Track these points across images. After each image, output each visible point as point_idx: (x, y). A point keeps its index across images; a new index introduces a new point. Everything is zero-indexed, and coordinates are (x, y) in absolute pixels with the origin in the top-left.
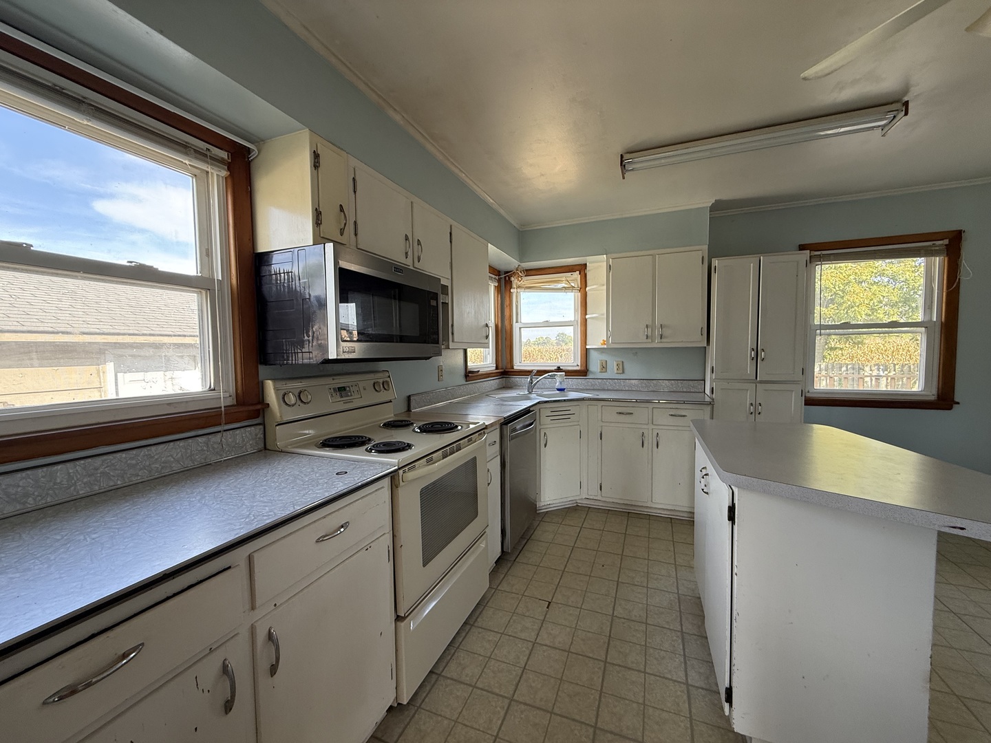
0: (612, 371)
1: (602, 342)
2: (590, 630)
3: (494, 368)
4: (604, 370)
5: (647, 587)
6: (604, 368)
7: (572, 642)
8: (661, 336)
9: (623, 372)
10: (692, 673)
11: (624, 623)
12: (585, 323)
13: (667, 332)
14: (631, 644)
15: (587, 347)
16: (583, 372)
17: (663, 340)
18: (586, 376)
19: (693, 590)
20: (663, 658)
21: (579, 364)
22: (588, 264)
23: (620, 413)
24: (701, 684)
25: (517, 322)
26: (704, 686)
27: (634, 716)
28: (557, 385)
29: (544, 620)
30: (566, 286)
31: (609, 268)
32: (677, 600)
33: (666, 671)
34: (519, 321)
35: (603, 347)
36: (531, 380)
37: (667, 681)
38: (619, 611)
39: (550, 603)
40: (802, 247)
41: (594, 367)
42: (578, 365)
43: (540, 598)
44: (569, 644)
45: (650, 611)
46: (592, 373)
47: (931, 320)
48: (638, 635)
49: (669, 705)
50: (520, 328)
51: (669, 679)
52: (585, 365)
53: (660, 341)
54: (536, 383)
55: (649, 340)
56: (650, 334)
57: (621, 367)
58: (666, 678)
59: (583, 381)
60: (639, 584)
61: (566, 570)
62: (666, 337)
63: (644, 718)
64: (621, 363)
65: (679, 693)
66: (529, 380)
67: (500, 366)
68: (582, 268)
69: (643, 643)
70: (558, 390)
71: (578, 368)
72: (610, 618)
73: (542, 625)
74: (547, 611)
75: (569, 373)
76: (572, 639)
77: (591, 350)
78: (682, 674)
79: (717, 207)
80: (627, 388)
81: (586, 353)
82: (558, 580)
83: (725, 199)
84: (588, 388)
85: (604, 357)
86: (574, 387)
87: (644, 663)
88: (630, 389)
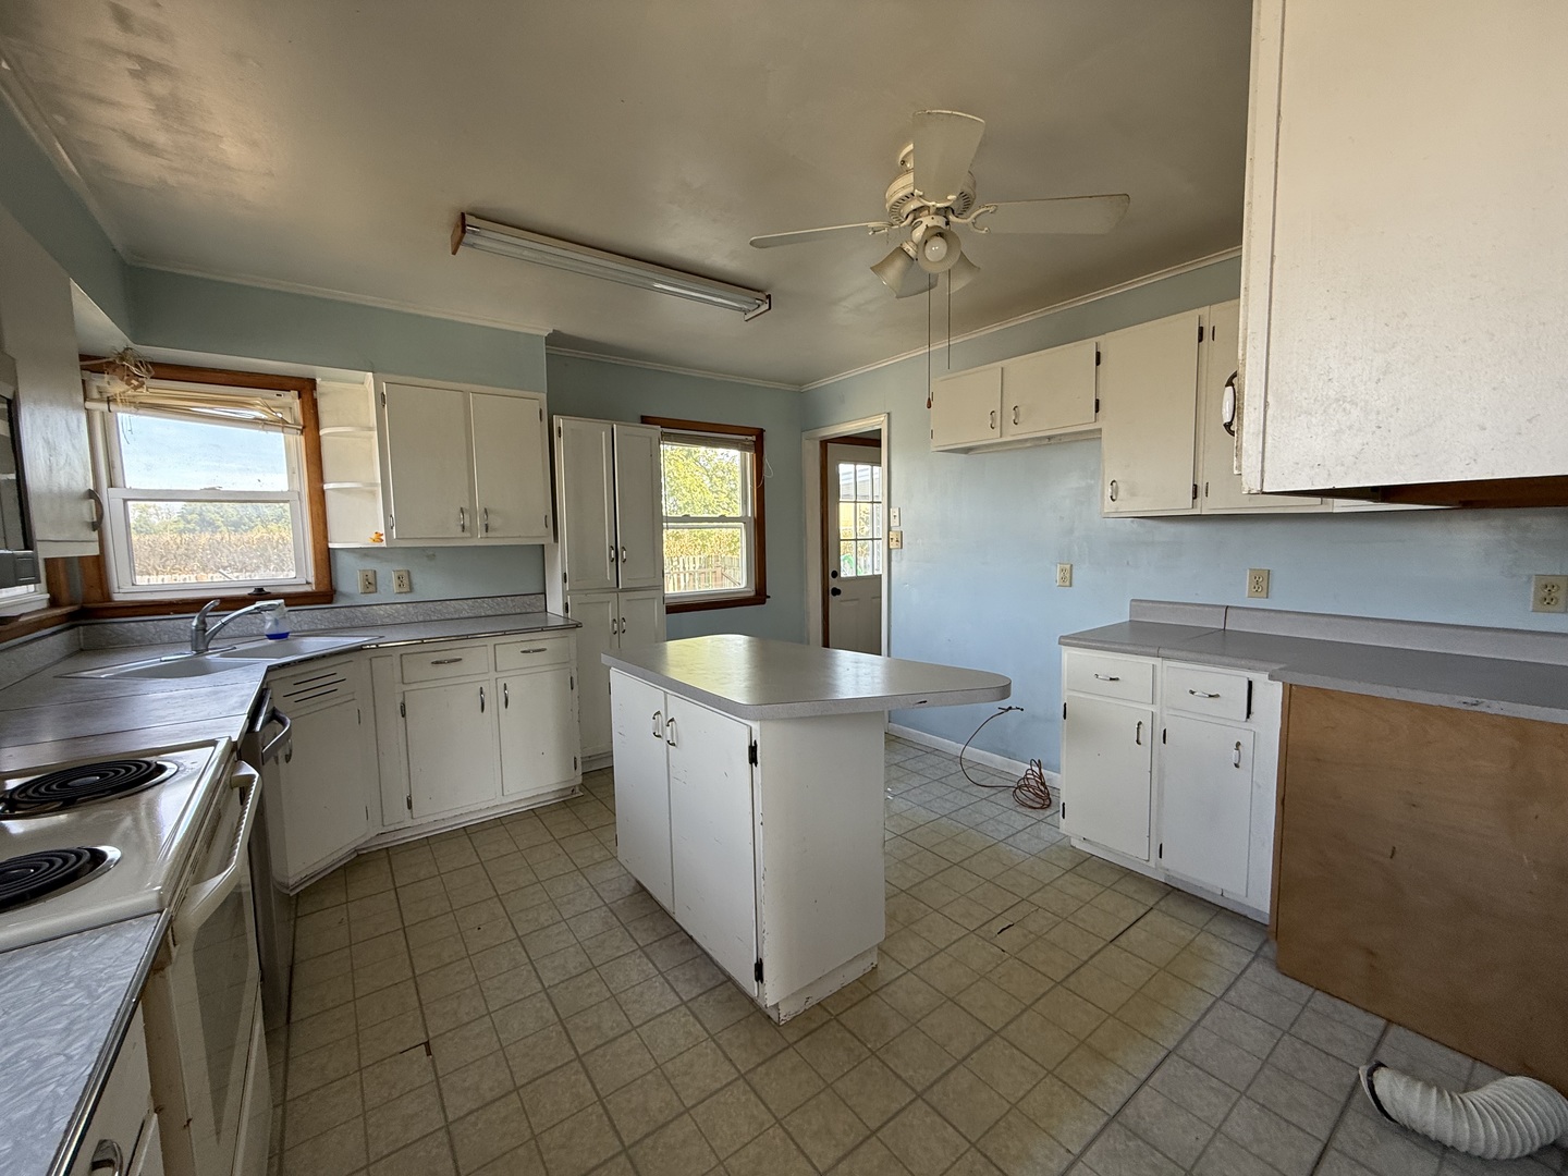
0: (389, 588)
1: (374, 536)
2: (527, 1034)
3: (44, 605)
4: (371, 588)
5: (564, 920)
6: (371, 584)
7: (511, 1072)
8: (487, 526)
9: (411, 590)
10: (680, 987)
11: (567, 988)
12: (319, 499)
13: (494, 521)
14: (594, 1008)
15: (331, 546)
16: (324, 595)
17: (490, 534)
18: (330, 602)
19: (620, 890)
20: (642, 994)
21: (312, 579)
22: (318, 380)
23: (437, 663)
24: (697, 991)
25: (111, 485)
26: (700, 992)
27: (657, 1089)
28: (268, 626)
29: (437, 1078)
30: (263, 416)
31: (382, 399)
32: (610, 914)
33: (655, 1007)
34: (119, 481)
35: (377, 545)
36: (204, 623)
37: (663, 1017)
38: (549, 977)
39: (427, 1044)
40: (645, 420)
41: (349, 580)
42: (308, 583)
43: (401, 1049)
44: (509, 1077)
45: (589, 948)
46: (344, 595)
47: (747, 515)
48: (595, 990)
49: (682, 1042)
50: (125, 501)
51: (664, 1013)
52: (326, 581)
53: (484, 534)
54: (220, 628)
55: (467, 534)
56: (467, 524)
57: (406, 581)
58: (660, 1015)
59: (327, 614)
60: (550, 922)
61: (417, 972)
62: (495, 530)
63: (669, 1081)
64: (405, 574)
65: (683, 1020)
66: (195, 623)
67: (64, 596)
68: (306, 388)
69: (608, 995)
70: (271, 637)
71: (308, 589)
72: (542, 995)
73: (440, 1090)
74: (433, 1061)
75: (294, 600)
76: (509, 1067)
77: (340, 552)
78: (672, 996)
79: (555, 340)
80: (421, 618)
81: (326, 559)
82: (415, 997)
83: (565, 331)
84: (337, 625)
85: (370, 565)
86: (305, 627)
87: (625, 1018)
88: (428, 618)
